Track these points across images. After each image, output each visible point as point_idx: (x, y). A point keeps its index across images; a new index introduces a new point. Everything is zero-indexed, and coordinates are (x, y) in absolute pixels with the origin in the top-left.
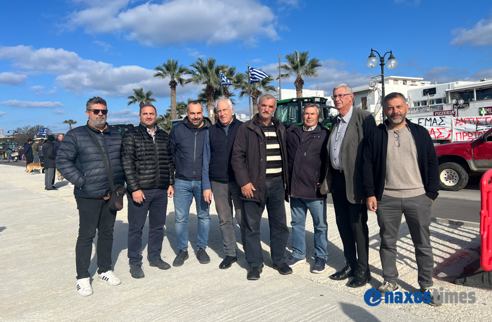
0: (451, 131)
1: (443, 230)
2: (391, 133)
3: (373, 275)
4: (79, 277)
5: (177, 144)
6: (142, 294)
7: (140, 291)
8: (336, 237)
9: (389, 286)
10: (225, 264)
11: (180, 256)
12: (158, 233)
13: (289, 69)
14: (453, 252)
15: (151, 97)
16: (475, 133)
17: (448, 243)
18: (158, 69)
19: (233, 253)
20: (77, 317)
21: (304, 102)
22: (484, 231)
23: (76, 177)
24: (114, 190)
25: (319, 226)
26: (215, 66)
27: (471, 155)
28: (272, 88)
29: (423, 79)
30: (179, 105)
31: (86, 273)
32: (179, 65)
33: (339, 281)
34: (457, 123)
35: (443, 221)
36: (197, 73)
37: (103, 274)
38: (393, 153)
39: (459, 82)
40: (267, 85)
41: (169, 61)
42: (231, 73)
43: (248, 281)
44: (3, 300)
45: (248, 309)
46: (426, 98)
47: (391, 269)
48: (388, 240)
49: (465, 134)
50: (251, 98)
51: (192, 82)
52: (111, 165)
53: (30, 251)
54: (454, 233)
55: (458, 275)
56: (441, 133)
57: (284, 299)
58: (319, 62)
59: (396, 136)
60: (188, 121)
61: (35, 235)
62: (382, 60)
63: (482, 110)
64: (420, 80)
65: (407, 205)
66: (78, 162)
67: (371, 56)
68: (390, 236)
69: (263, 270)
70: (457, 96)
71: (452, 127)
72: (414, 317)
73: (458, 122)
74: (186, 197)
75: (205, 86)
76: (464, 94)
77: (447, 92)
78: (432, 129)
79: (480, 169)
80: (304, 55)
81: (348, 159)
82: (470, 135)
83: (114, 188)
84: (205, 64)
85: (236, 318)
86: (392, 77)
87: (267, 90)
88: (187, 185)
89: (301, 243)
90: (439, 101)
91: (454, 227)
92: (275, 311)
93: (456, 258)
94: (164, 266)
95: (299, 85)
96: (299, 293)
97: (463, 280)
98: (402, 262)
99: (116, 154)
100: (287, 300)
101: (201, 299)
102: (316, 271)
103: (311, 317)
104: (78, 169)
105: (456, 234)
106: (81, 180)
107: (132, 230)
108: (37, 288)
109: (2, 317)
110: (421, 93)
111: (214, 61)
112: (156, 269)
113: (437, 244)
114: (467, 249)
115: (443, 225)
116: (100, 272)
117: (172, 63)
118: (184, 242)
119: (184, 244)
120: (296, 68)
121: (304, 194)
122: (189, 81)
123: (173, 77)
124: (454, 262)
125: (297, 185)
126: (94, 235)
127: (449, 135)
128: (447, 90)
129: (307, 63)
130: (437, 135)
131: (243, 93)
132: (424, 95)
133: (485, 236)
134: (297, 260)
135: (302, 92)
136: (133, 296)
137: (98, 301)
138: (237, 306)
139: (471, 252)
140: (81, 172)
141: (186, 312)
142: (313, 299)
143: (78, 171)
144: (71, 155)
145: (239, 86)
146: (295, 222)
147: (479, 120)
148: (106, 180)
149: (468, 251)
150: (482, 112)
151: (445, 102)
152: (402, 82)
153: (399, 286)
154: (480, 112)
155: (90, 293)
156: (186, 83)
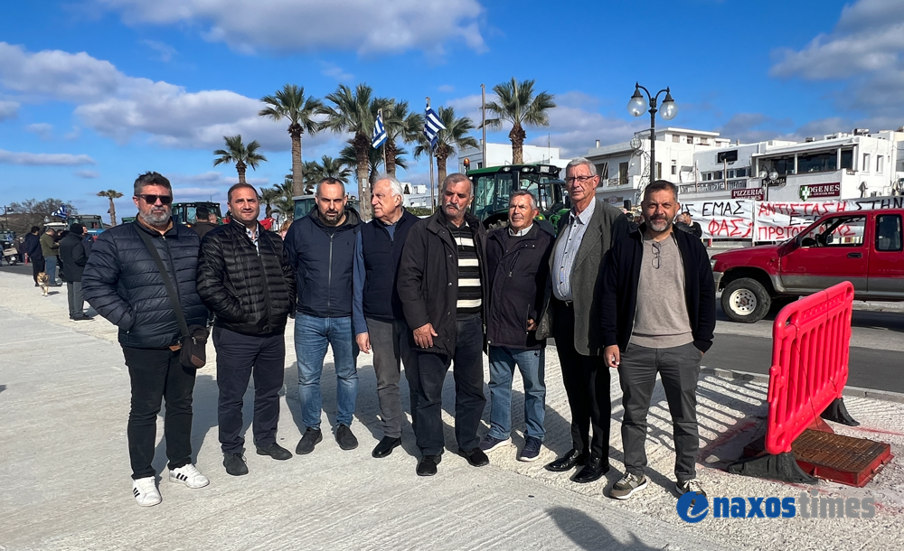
0: (753, 224)
1: (724, 387)
2: (647, 245)
3: (613, 462)
4: (135, 477)
5: (299, 254)
6: (244, 502)
7: (241, 497)
8: (562, 402)
9: (632, 479)
10: (383, 450)
11: (306, 438)
12: (269, 403)
13: (500, 110)
14: (733, 422)
15: (256, 152)
16: (788, 228)
17: (727, 409)
18: (268, 100)
19: (395, 433)
20: (135, 541)
21: (522, 173)
22: (774, 396)
23: (119, 312)
24: (188, 334)
25: (533, 389)
26: (371, 98)
27: (777, 267)
28: (471, 142)
29: (718, 134)
30: (308, 167)
31: (149, 470)
32: (306, 96)
33: (560, 473)
34: (761, 211)
35: (724, 374)
36: (338, 111)
37: (177, 471)
38: (650, 279)
39: (774, 141)
40: (463, 136)
41: (287, 89)
42: (400, 112)
43: (417, 477)
44: (4, 516)
45: (414, 521)
46: (721, 167)
47: (636, 455)
48: (633, 412)
49: (772, 230)
50: (435, 159)
51: (329, 128)
52: (181, 292)
53: (49, 431)
54: (739, 393)
55: (735, 458)
56: (737, 228)
57: (472, 504)
58: (551, 100)
59: (655, 250)
60: (319, 213)
61: (57, 401)
62: (653, 102)
63: (804, 189)
64: (714, 137)
65: (664, 359)
66: (122, 286)
67: (636, 95)
68: (637, 406)
69: (442, 459)
70: (769, 165)
71: (754, 217)
72: (664, 524)
73: (763, 209)
74: (316, 344)
75: (352, 135)
76: (780, 162)
77: (754, 158)
78: (724, 221)
79: (789, 289)
80: (526, 87)
81: (582, 283)
82: (780, 232)
83: (187, 331)
84: (353, 95)
85: (395, 536)
86: (670, 129)
87: (463, 146)
88: (317, 324)
89: (504, 415)
90: (741, 172)
91: (740, 382)
92: (458, 523)
93: (736, 431)
94: (281, 454)
95: (518, 138)
96: (496, 494)
97: (740, 466)
98: (657, 441)
99: (189, 273)
100: (478, 505)
101: (341, 507)
102: (526, 459)
103: (513, 530)
104: (122, 298)
105: (741, 394)
106: (127, 317)
107: (226, 399)
108: (64, 494)
109: (4, 546)
110: (714, 159)
111: (369, 90)
112: (268, 459)
113: (712, 411)
114: (754, 417)
115: (725, 380)
116: (172, 467)
117: (292, 92)
118: (313, 415)
119: (313, 419)
120: (511, 109)
121: (509, 340)
122: (324, 125)
123: (294, 117)
124: (732, 438)
125: (498, 325)
126: (158, 408)
127: (749, 231)
128: (754, 155)
129: (532, 100)
130: (731, 230)
131: (419, 150)
132: (719, 162)
133: (774, 405)
134: (497, 441)
135: (521, 150)
136: (228, 505)
137: (170, 515)
138: (398, 516)
139: (759, 422)
140: (127, 302)
141: (316, 529)
142: (518, 503)
143: (122, 301)
144: (108, 275)
145: (414, 137)
146: (494, 383)
147: (795, 208)
148: (173, 317)
149: (754, 421)
150: (804, 193)
151: (750, 175)
152: (686, 138)
153: (646, 477)
154: (801, 192)
155: (156, 501)
156: (320, 129)
